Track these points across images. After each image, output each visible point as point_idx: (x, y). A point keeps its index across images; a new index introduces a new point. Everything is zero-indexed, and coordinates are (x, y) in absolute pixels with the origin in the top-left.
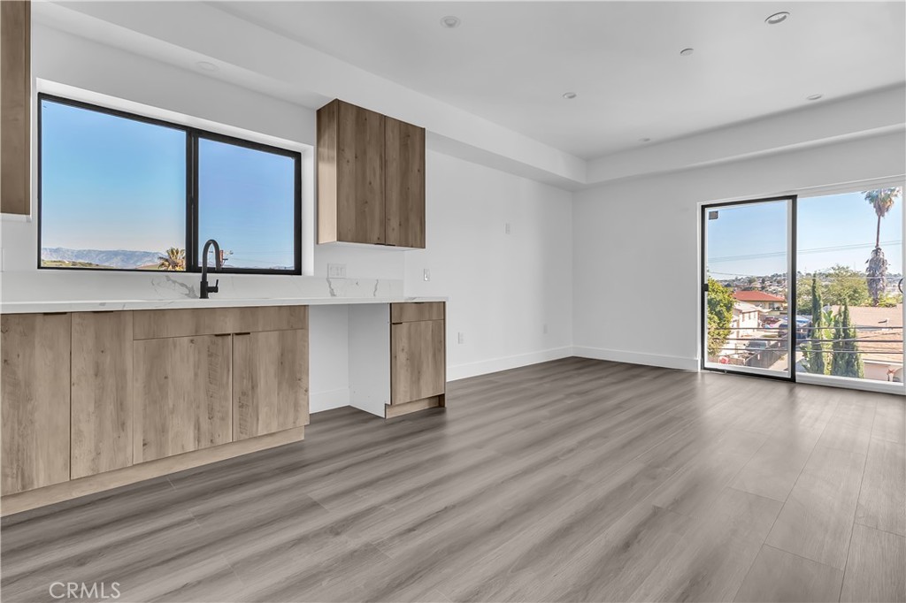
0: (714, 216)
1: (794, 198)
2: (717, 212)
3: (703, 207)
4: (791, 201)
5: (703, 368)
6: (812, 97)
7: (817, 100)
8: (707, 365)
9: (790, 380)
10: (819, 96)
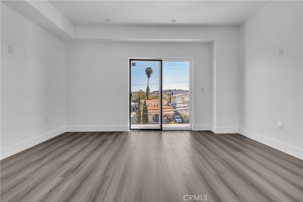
0: (134, 64)
1: (161, 61)
2: (135, 63)
3: (130, 60)
4: (160, 62)
5: (130, 129)
6: (173, 20)
7: (174, 22)
8: (132, 128)
9: (161, 130)
10: (175, 20)
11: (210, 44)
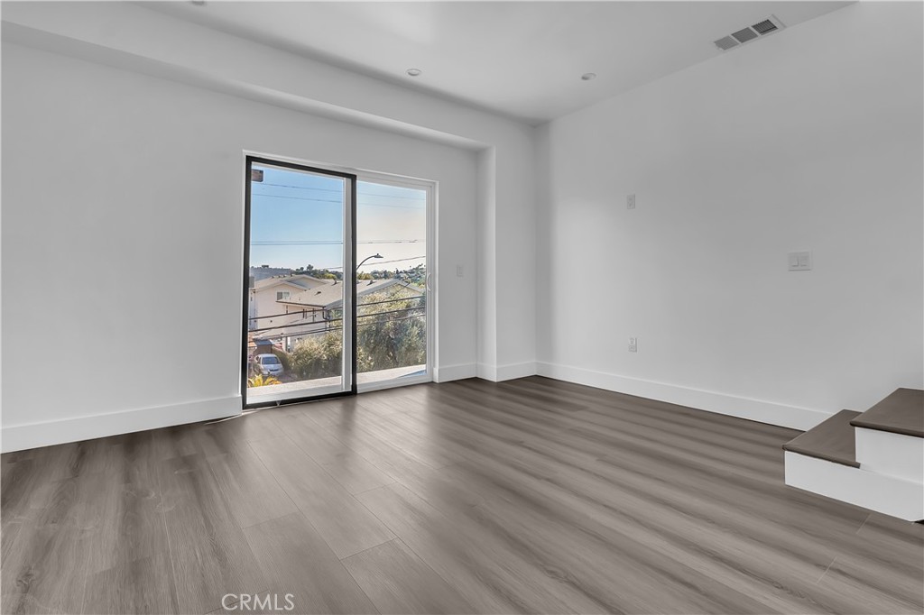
0: (261, 177)
1: (353, 178)
3: (250, 159)
5: (245, 406)
6: (411, 72)
7: (412, 77)
8: (249, 402)
9: (352, 393)
10: (417, 72)
11: (476, 155)
